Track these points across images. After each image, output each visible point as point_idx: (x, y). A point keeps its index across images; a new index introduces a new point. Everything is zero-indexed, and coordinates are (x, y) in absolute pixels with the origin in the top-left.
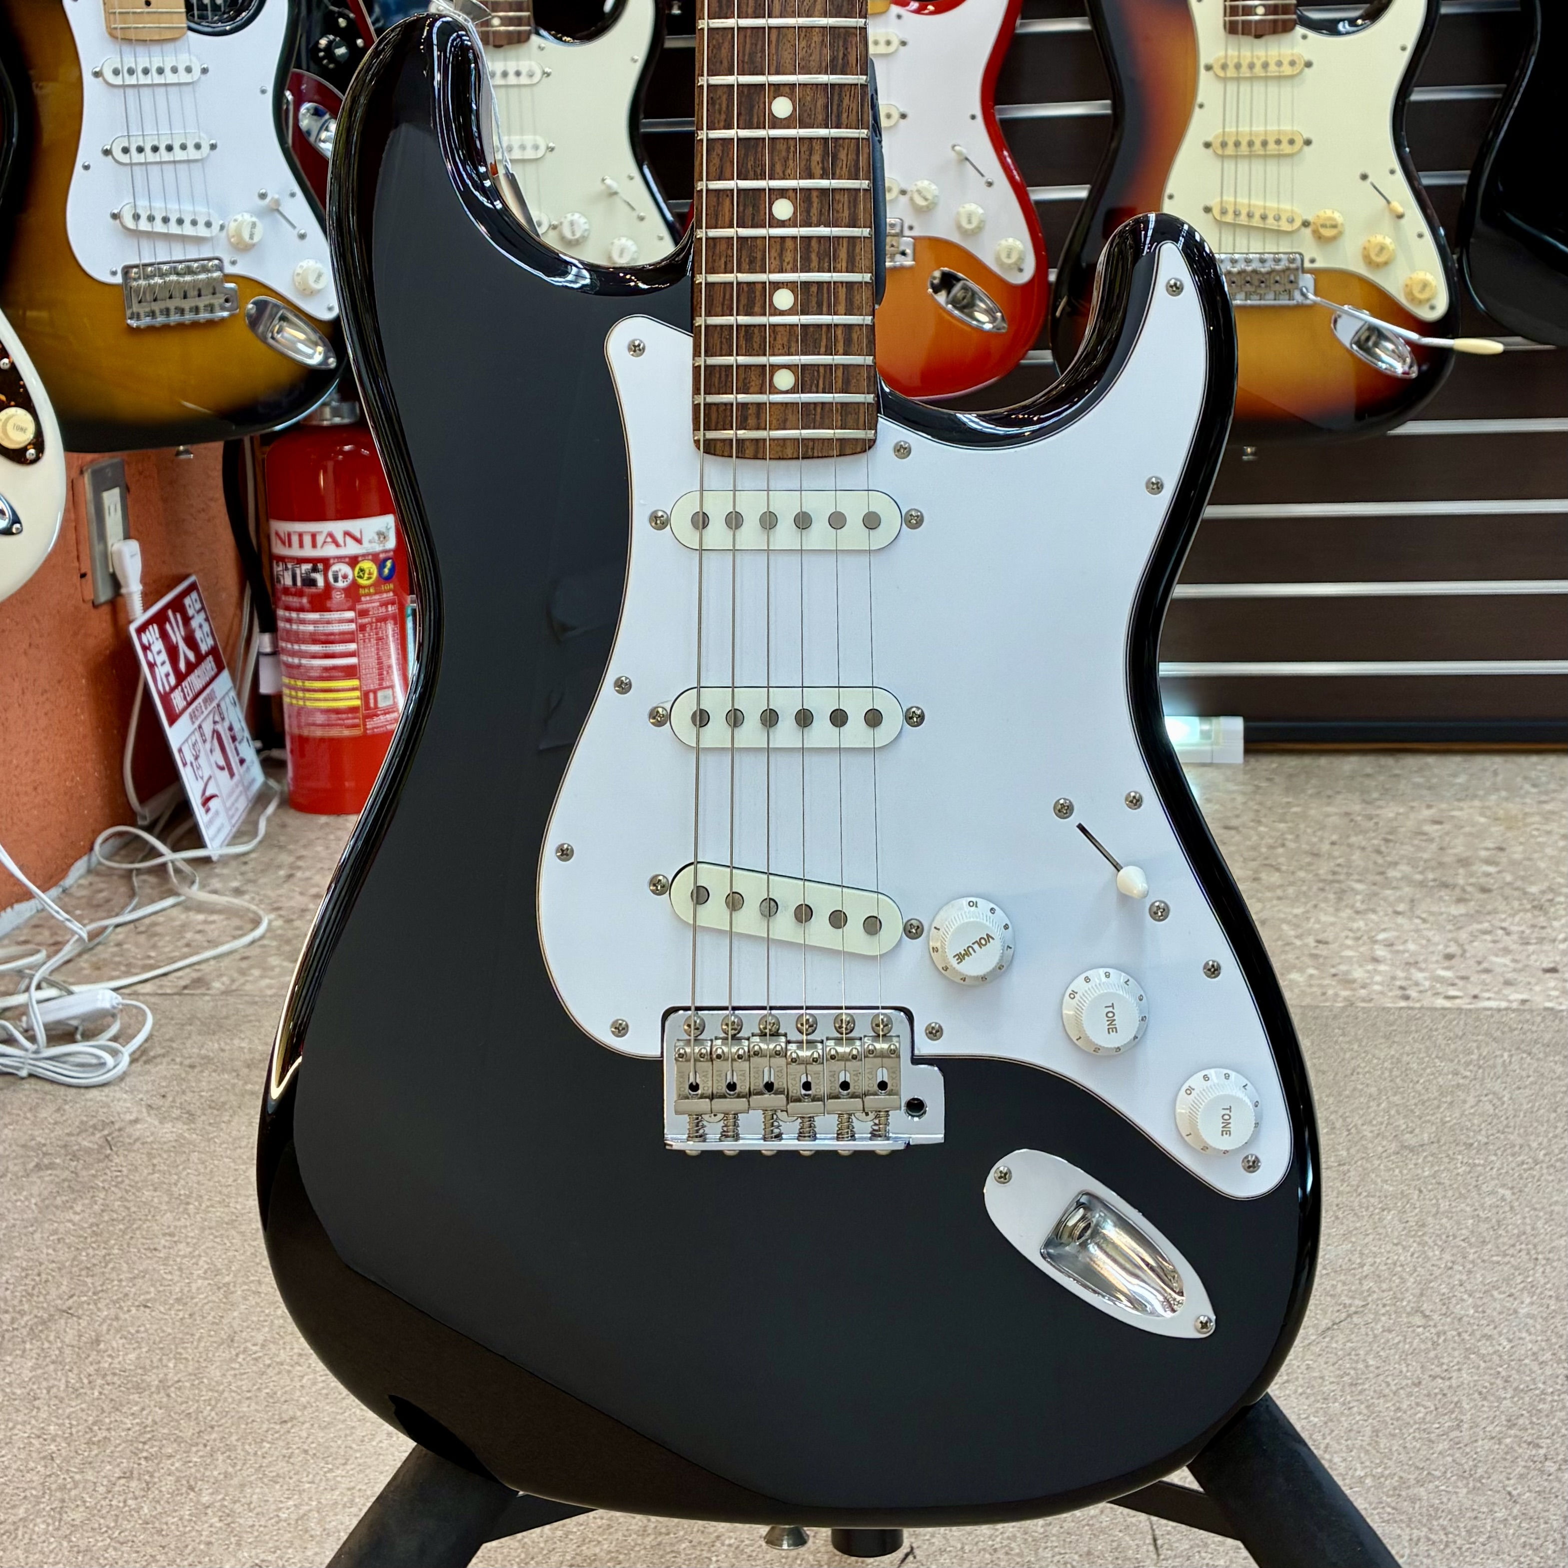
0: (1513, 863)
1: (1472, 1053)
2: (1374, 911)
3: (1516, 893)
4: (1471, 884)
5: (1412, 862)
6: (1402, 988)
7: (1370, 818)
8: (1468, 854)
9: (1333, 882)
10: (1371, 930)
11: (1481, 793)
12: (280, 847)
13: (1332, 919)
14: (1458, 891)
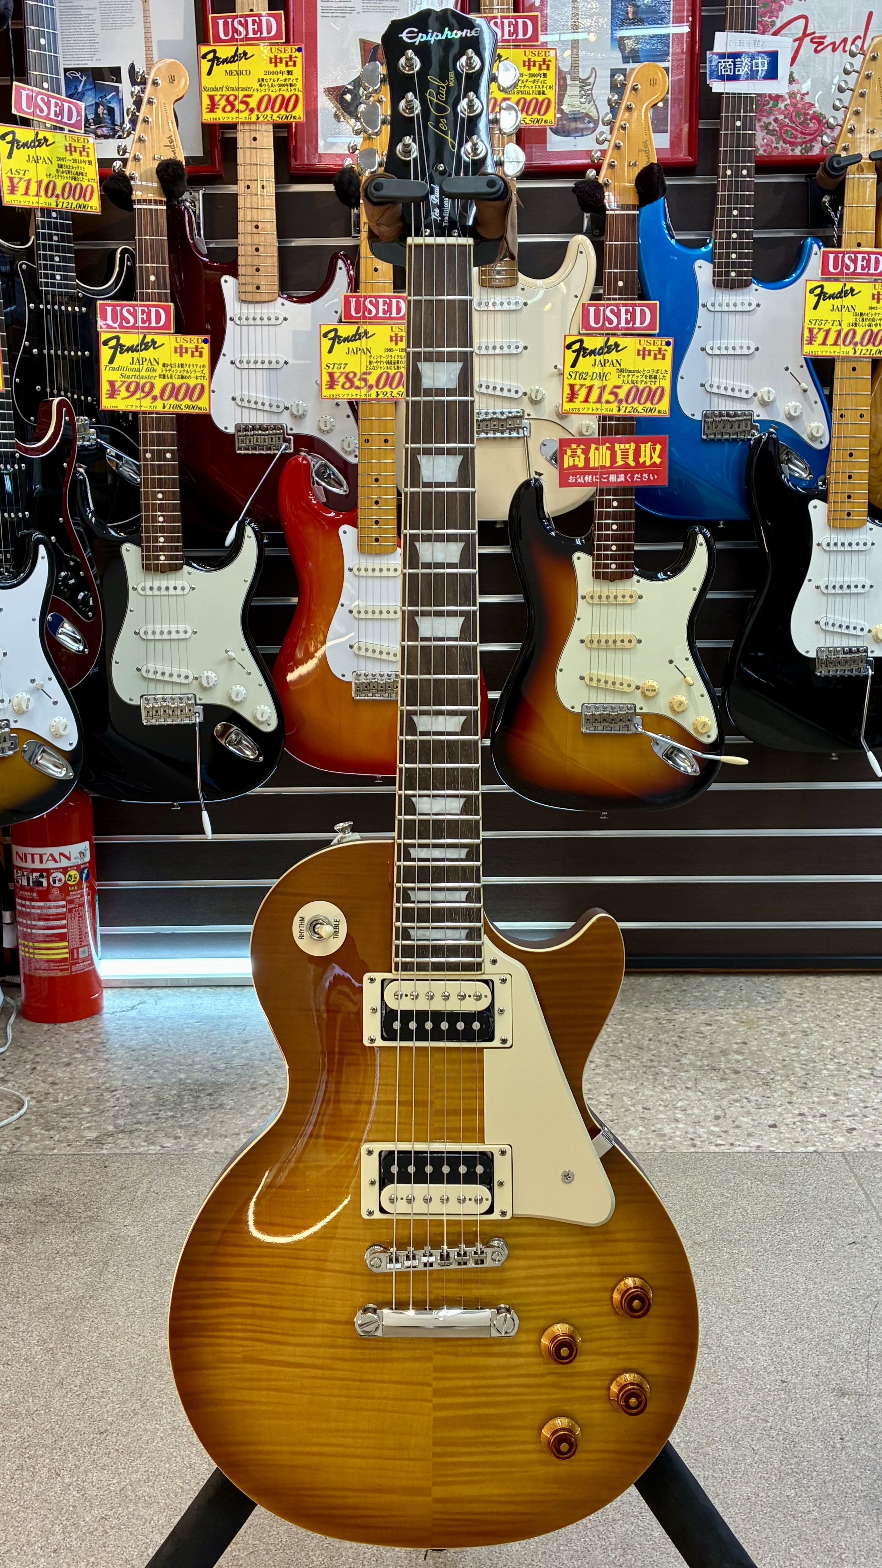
0: (752, 1053)
1: (730, 1182)
2: (674, 1087)
3: (754, 1074)
4: (729, 1068)
5: (695, 1052)
6: (692, 1139)
7: (670, 1021)
8: (726, 1047)
9: (650, 1067)
10: (674, 1100)
11: (733, 1003)
12: (23, 1047)
13: (652, 1093)
14: (721, 1072)
